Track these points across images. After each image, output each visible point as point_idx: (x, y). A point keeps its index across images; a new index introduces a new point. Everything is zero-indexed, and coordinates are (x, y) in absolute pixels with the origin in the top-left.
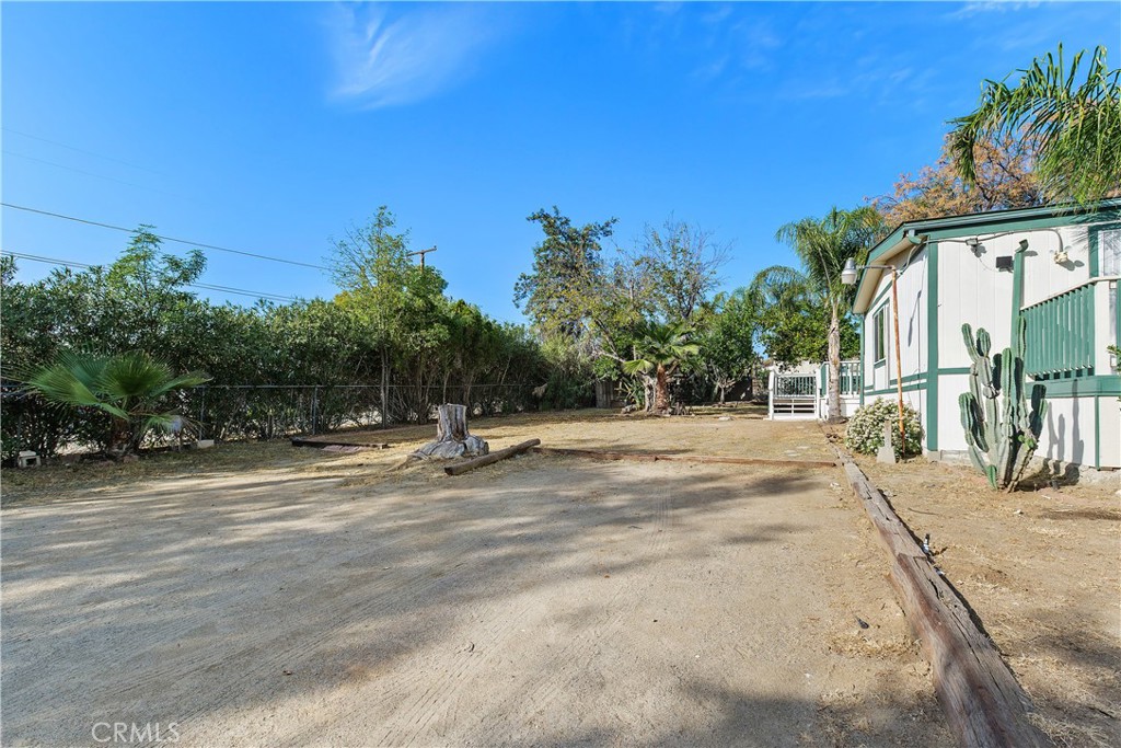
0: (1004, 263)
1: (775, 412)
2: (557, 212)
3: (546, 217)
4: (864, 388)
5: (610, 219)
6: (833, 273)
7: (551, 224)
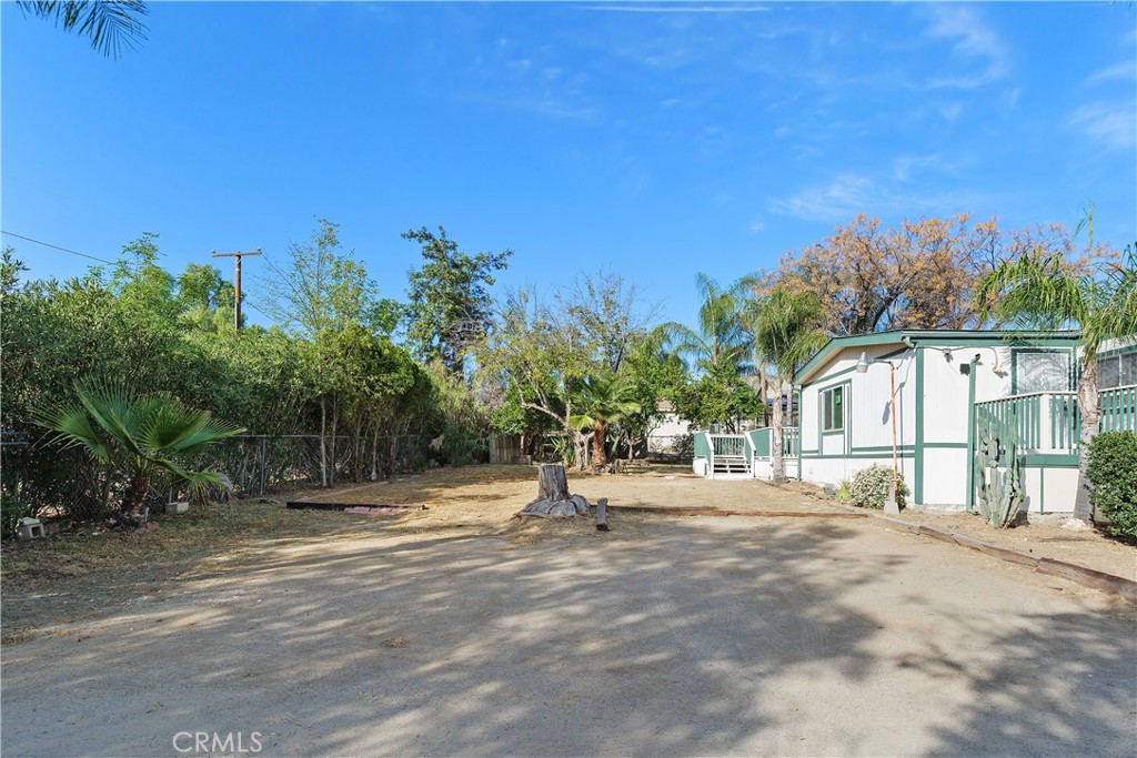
0: (965, 369)
1: (715, 471)
2: (443, 234)
3: (428, 237)
4: (801, 451)
5: (505, 251)
6: (782, 348)
7: (438, 249)
